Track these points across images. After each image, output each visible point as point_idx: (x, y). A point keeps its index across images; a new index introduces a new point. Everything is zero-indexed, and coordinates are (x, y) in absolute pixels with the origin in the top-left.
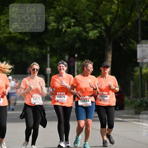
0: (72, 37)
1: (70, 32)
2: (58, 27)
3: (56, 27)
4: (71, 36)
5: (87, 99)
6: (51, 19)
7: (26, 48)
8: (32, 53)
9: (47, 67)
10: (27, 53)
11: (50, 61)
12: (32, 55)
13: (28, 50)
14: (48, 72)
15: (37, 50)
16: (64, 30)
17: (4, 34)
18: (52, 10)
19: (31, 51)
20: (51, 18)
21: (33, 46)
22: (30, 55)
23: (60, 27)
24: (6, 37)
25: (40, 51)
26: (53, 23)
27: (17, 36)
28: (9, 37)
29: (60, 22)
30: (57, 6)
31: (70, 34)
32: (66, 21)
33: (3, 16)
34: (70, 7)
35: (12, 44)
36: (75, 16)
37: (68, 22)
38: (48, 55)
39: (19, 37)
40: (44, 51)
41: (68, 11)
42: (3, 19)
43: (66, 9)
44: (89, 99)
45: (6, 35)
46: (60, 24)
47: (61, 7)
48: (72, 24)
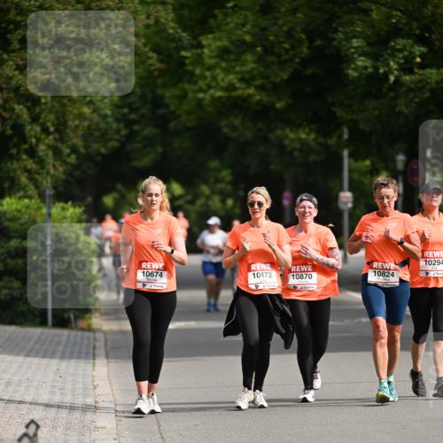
0: (417, 100)
1: (412, 86)
2: (377, 69)
3: (370, 70)
4: (415, 96)
5: (390, 269)
6: (356, 48)
7: (279, 132)
8: (298, 146)
9: (341, 189)
10: (282, 147)
11: (351, 171)
12: (296, 153)
13: (287, 137)
14: (346, 203)
15: (312, 136)
16: (392, 78)
17: (212, 91)
18: (356, 17)
19: (292, 140)
20: (355, 43)
21: (300, 126)
22: (291, 153)
23: (381, 71)
24: (220, 97)
25: (321, 140)
26: (363, 58)
27: (251, 96)
28: (229, 98)
29: (382, 56)
30: (373, 7)
31: (411, 90)
32: (400, 51)
33: (210, 36)
34: (411, 8)
35: (237, 122)
36: (427, 35)
37: (406, 53)
38: (346, 153)
39: (258, 97)
40: (332, 141)
41: (404, 21)
42: (210, 45)
43: (399, 14)
44: (395, 270)
45: (219, 94)
46: (381, 59)
47: (384, 9)
48: (418, 60)
